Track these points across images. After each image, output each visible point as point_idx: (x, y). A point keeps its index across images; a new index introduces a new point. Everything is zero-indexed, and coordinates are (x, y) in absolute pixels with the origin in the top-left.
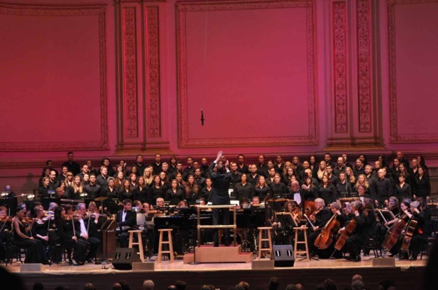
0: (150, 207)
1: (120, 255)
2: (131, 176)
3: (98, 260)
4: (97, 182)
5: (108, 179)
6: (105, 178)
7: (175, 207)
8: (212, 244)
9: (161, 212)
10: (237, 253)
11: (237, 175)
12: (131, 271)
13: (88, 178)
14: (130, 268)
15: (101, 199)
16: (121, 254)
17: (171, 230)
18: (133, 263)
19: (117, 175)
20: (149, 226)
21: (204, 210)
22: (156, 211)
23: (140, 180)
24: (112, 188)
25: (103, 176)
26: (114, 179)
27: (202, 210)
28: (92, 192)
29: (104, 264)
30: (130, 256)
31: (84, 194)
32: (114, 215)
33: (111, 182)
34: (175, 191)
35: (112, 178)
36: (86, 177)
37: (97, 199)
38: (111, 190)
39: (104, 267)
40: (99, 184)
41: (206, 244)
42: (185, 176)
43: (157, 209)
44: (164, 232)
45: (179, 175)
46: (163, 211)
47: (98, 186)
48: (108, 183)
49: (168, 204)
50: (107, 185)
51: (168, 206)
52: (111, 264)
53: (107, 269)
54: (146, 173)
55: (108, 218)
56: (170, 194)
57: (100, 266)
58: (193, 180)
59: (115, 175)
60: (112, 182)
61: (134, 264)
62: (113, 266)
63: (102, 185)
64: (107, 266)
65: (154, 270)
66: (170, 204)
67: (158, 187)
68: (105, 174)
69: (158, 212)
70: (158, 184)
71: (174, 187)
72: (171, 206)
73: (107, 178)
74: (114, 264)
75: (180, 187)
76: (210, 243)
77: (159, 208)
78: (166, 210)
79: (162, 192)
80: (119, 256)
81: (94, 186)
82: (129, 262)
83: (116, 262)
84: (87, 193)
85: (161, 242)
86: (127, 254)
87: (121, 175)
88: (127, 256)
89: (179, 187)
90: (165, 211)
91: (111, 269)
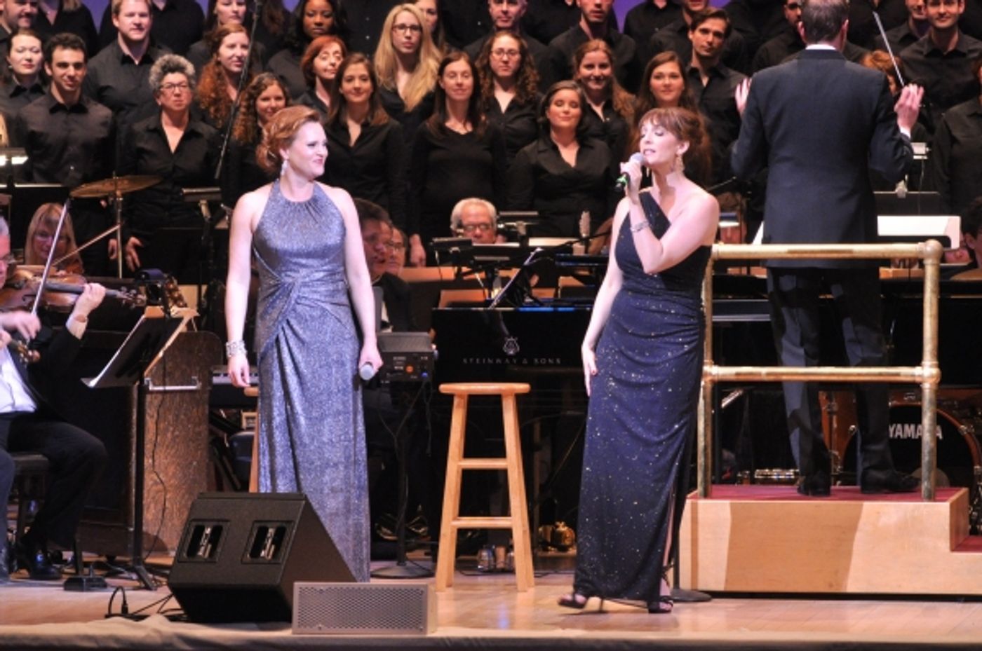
0: (409, 248)
1: (217, 532)
2: (316, 53)
3: (87, 564)
4: (93, 89)
5: (155, 69)
6: (137, 62)
7: (567, 248)
8: (789, 482)
9: (478, 276)
10: (945, 544)
11: (956, 53)
12: (285, 634)
13: (37, 57)
14: (279, 613)
15: (115, 188)
16: (225, 526)
17: (523, 387)
18: (298, 585)
19: (216, 46)
20: (406, 364)
21: (744, 271)
22: (449, 272)
23: (351, 79)
24: (177, 124)
25: (126, 51)
26: (190, 68)
27: (732, 271)
28: (65, 143)
29: (118, 588)
30: (278, 541)
31: (9, 158)
32: (189, 292)
33: (172, 85)
34: (569, 155)
35: (182, 60)
36: (23, 50)
37: (86, 191)
38: (174, 136)
39: (117, 608)
40: (101, 94)
41: (753, 481)
42: (628, 57)
43: (456, 260)
44: (473, 400)
45: (596, 53)
46: (490, 268)
47: (100, 112)
48: (157, 92)
49: (521, 226)
50: (151, 105)
51: (524, 240)
52: (165, 591)
53: (139, 617)
54: (401, 36)
55: (154, 311)
56: (538, 170)
57: (98, 598)
58: (678, 82)
59: (199, 46)
60: (179, 85)
61: (302, 590)
62: (174, 604)
63: (116, 107)
64: (138, 599)
65: (423, 631)
66: (533, 232)
67: (458, 126)
68: (136, 36)
69: (459, 274)
70: (462, 109)
71: (559, 130)
72: (536, 242)
73: (148, 60)
74: (177, 592)
75: (606, 127)
76: (775, 474)
77: (466, 255)
78: (508, 266)
79: (488, 156)
80: (214, 539)
81: (79, 109)
82: (274, 578)
83: (195, 576)
84: (28, 153)
85: (456, 464)
86: (263, 532)
87: (239, 51)
88: (259, 545)
89: (594, 128)
90: (503, 273)
91: (161, 618)
